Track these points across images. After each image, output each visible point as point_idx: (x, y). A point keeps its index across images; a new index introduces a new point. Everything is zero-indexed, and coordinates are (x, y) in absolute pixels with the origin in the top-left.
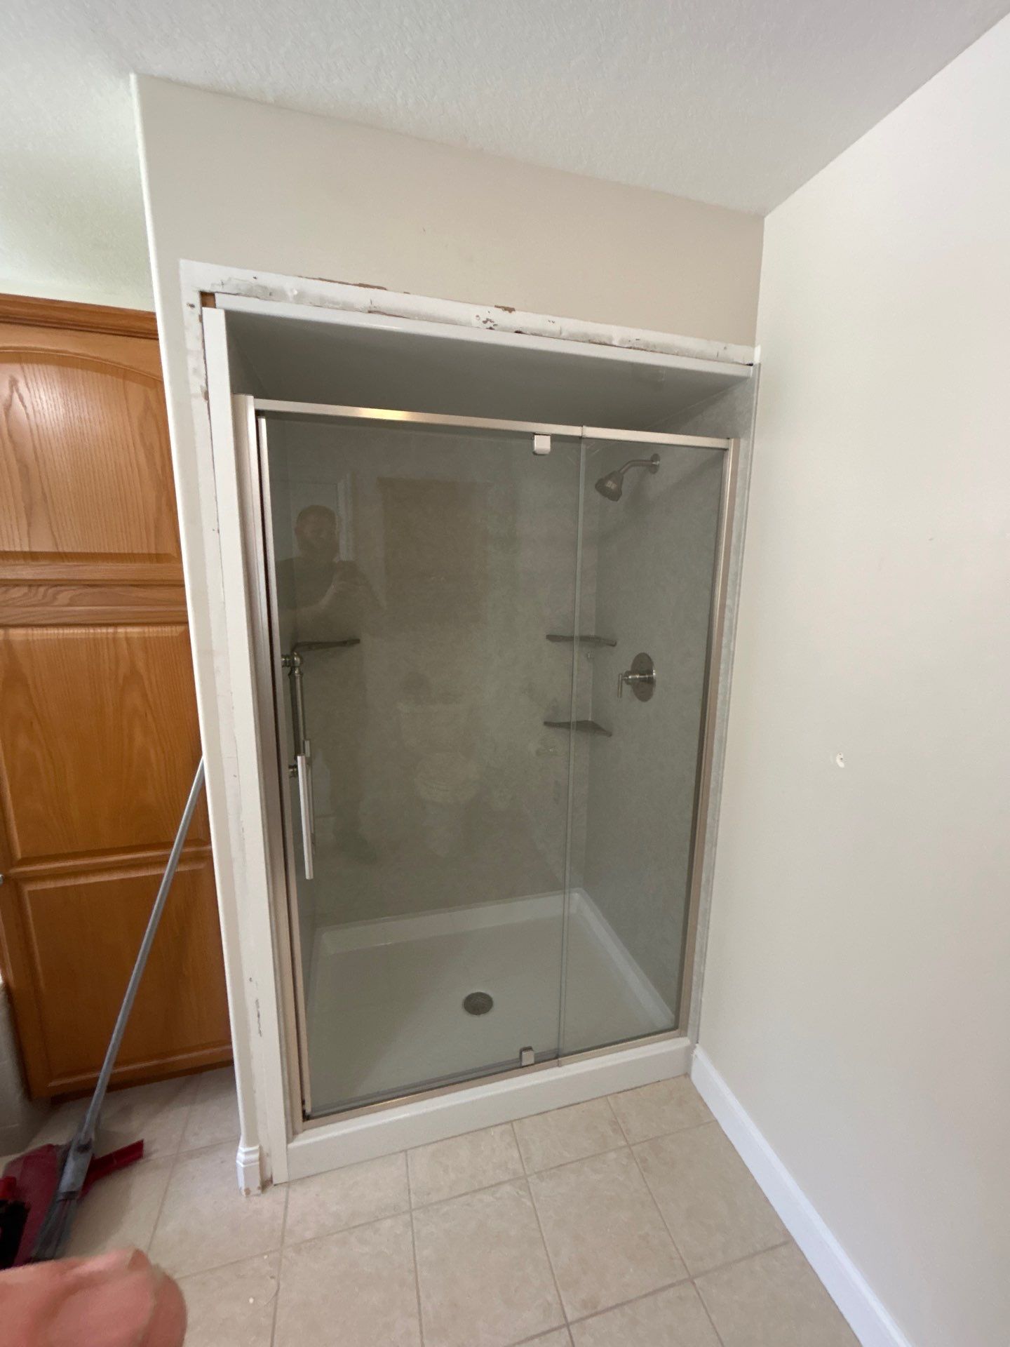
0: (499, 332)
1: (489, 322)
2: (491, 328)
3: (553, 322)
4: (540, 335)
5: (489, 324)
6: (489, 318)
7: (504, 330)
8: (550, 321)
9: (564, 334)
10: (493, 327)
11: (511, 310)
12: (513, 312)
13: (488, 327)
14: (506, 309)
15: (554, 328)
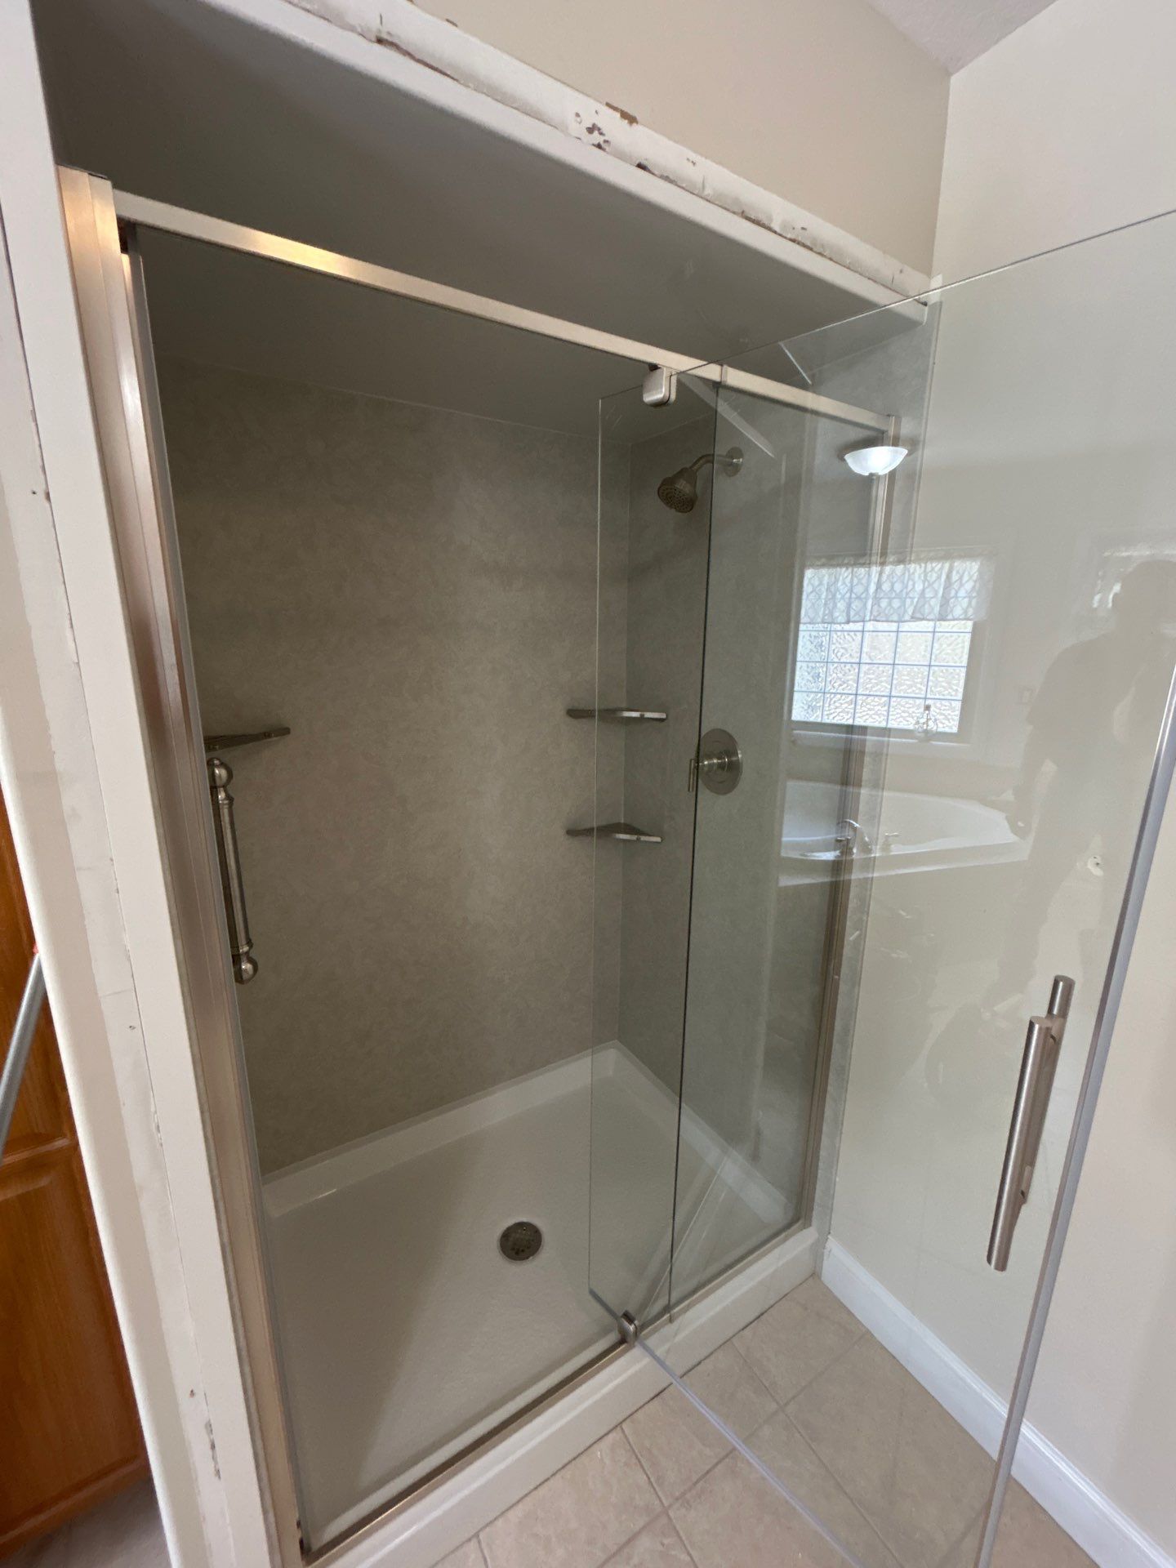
0: (610, 157)
1: (596, 133)
2: (599, 146)
3: (694, 164)
4: (671, 181)
5: (596, 138)
6: (599, 125)
7: (621, 156)
8: (688, 159)
9: (708, 191)
10: (603, 145)
11: (632, 120)
12: (635, 124)
13: (596, 143)
14: (625, 115)
15: (693, 174)
